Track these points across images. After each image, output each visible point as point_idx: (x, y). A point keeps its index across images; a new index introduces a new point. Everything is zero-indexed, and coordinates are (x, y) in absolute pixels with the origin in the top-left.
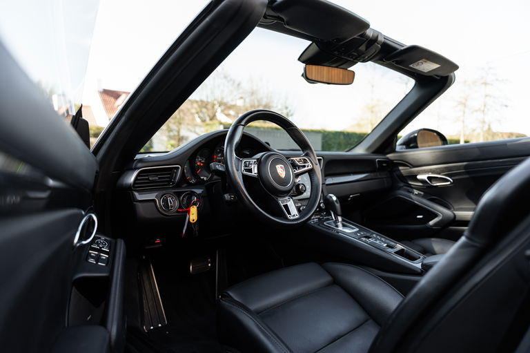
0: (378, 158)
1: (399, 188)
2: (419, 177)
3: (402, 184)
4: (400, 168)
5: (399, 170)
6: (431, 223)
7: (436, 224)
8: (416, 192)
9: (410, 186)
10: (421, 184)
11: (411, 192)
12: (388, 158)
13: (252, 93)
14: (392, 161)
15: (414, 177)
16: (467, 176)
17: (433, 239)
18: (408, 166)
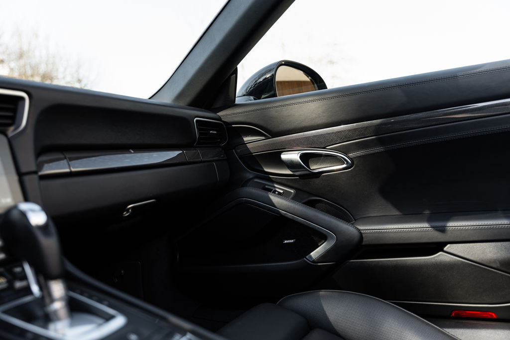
0: (198, 115)
1: (246, 183)
2: (285, 156)
3: (250, 175)
4: (246, 139)
5: (244, 144)
6: (315, 254)
7: (324, 257)
8: (280, 188)
9: (267, 177)
10: (288, 172)
11: (270, 190)
12: (219, 119)
13: (21, 56)
14: (228, 124)
15: (274, 158)
16: (379, 149)
17: (322, 293)
18: (262, 135)
